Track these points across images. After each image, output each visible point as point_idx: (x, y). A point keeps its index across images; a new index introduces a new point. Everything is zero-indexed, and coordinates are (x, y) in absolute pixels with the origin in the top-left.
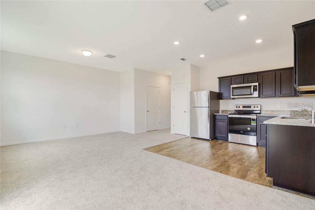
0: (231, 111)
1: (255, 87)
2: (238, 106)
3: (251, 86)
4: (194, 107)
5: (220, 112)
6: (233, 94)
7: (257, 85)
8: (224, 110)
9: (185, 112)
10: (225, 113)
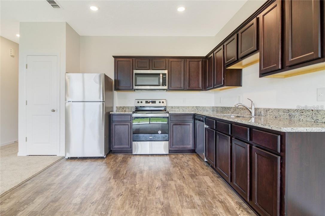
0: (129, 108)
1: (164, 76)
2: (140, 101)
3: (159, 74)
4: (72, 102)
5: (115, 109)
6: (136, 83)
7: (166, 74)
8: (120, 107)
9: (54, 111)
10: (122, 111)
